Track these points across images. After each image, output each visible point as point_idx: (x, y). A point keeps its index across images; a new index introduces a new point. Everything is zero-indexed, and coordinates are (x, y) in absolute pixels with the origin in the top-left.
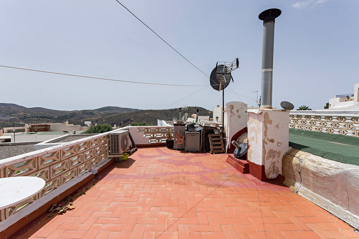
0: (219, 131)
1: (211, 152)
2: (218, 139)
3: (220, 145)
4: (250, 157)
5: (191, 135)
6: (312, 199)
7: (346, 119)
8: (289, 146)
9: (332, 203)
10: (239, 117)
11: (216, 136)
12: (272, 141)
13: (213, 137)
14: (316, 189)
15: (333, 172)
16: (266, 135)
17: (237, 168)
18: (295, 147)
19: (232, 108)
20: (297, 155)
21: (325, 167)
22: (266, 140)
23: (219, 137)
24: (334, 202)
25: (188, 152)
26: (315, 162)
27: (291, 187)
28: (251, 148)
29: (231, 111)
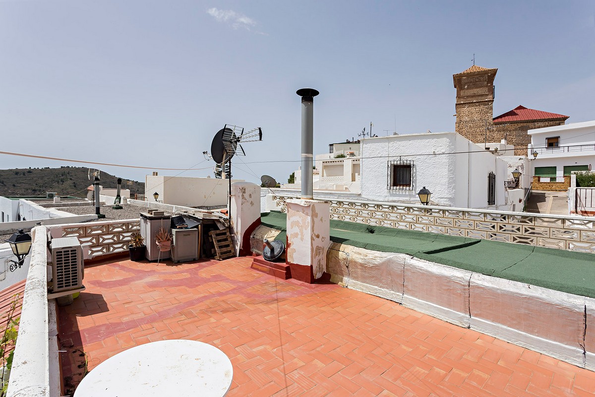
0: (224, 225)
1: (217, 257)
2: (224, 237)
3: (228, 246)
4: (292, 257)
5: (185, 235)
6: (362, 289)
7: (356, 205)
8: (330, 240)
9: (380, 288)
10: (252, 203)
11: (221, 232)
12: (318, 236)
13: (217, 235)
14: (364, 279)
15: (378, 261)
16: (313, 231)
17: (274, 274)
18: (337, 241)
19: (244, 192)
20: (341, 249)
21: (371, 258)
22: (314, 236)
23: (225, 234)
24: (380, 287)
25: (179, 263)
26: (360, 254)
27: (340, 283)
28: (292, 247)
29: (243, 196)
